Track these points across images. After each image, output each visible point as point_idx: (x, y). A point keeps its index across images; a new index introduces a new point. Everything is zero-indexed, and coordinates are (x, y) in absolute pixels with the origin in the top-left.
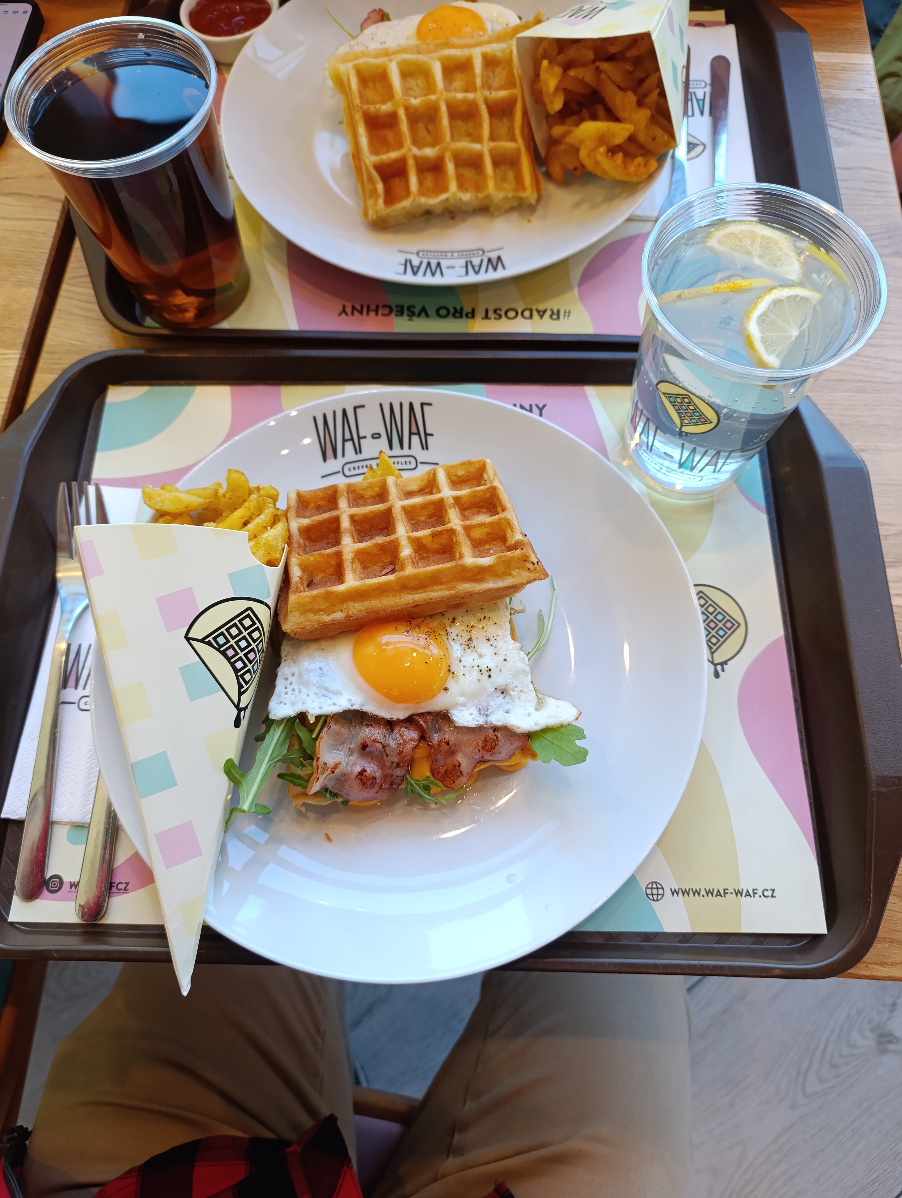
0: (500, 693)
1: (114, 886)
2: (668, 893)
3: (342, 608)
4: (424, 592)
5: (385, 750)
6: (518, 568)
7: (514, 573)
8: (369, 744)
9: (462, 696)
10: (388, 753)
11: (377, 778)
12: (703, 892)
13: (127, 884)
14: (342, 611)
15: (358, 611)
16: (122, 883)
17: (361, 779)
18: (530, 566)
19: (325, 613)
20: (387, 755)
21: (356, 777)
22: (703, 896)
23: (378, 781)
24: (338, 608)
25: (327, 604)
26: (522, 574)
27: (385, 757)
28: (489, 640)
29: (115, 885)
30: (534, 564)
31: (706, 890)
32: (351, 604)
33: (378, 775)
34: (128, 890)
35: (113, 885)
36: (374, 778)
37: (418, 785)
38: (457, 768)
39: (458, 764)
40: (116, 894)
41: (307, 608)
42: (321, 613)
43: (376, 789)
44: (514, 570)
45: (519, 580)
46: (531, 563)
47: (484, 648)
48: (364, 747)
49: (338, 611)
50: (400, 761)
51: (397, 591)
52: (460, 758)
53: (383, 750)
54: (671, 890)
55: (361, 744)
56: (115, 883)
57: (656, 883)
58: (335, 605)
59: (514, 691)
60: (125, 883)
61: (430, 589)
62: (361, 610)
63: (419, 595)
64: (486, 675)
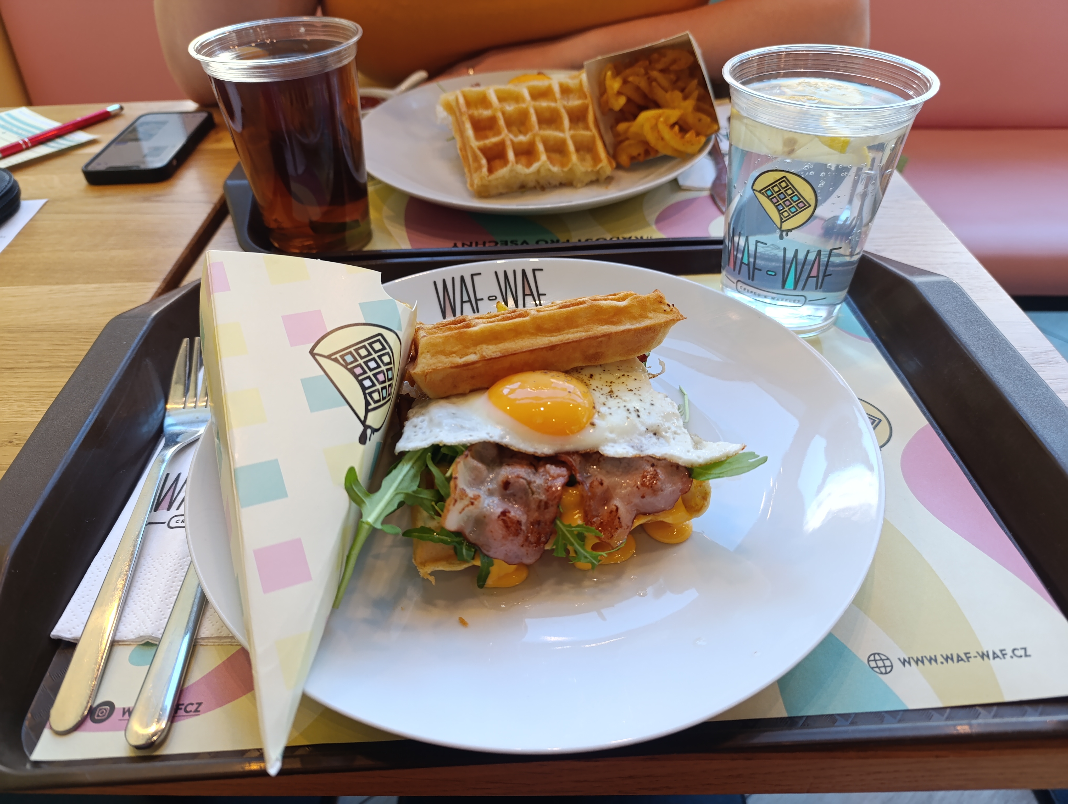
0: (652, 435)
1: (181, 709)
2: (897, 665)
3: (476, 351)
4: (560, 335)
5: (530, 488)
6: (654, 311)
7: (650, 315)
8: (512, 481)
9: (611, 432)
10: (534, 489)
11: (523, 523)
12: (940, 659)
13: (200, 704)
14: (475, 353)
15: (493, 353)
16: (192, 704)
17: (504, 521)
18: (666, 308)
19: (457, 356)
20: (533, 493)
21: (499, 517)
22: (942, 663)
23: (523, 528)
24: (471, 350)
25: (460, 346)
26: (658, 316)
27: (531, 495)
28: (631, 390)
29: (183, 707)
30: (669, 306)
31: (942, 656)
32: (484, 346)
33: (523, 519)
34: (199, 711)
35: (180, 707)
36: (519, 523)
37: (571, 532)
38: (614, 513)
39: (615, 508)
40: (183, 718)
41: (439, 349)
42: (454, 355)
43: (521, 539)
44: (651, 312)
45: (657, 321)
46: (666, 305)
47: (628, 396)
48: (506, 485)
49: (471, 353)
50: (548, 499)
51: (532, 334)
52: (617, 502)
53: (527, 487)
54: (899, 659)
55: (503, 481)
56: (183, 705)
57: (879, 654)
58: (468, 347)
59: (666, 432)
60: (197, 704)
61: (565, 332)
62: (495, 352)
63: (555, 337)
64: (634, 415)
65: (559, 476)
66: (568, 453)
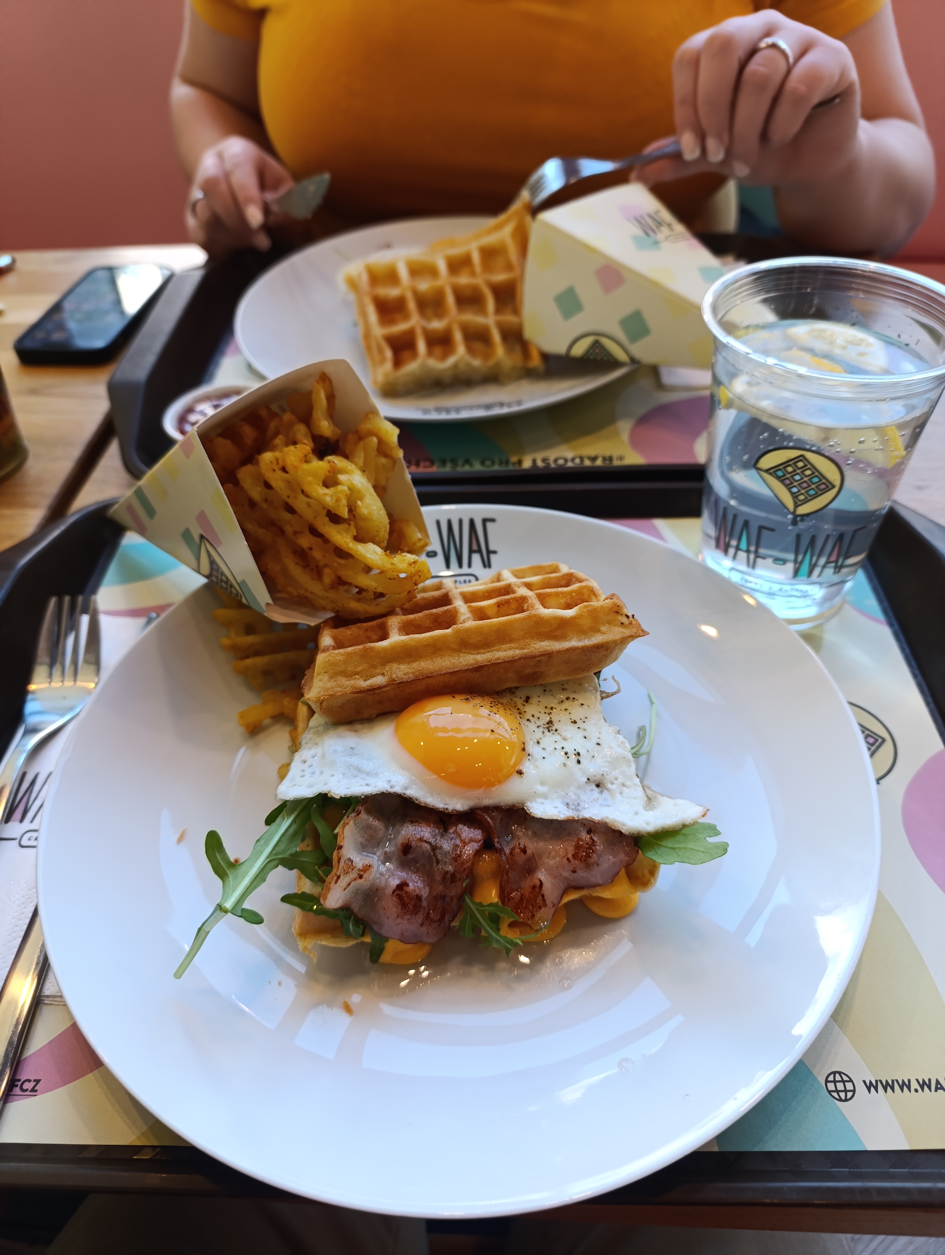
0: (594, 786)
1: (17, 1086)
2: (861, 1088)
3: (385, 671)
4: (489, 652)
6: (609, 623)
8: (413, 844)
10: (440, 857)
11: (423, 899)
14: (382, 675)
15: (405, 674)
17: (400, 897)
18: (624, 620)
19: (361, 678)
20: (438, 862)
21: (394, 892)
24: (378, 671)
25: (365, 666)
26: (613, 630)
27: (435, 864)
28: (575, 722)
30: (628, 617)
31: (918, 1081)
32: (395, 666)
33: (425, 893)
36: (419, 898)
37: (482, 913)
38: (537, 890)
39: (538, 883)
41: (339, 670)
42: (357, 677)
44: (604, 625)
45: (611, 637)
46: (624, 616)
47: (568, 730)
49: (378, 674)
50: (455, 871)
51: (454, 651)
52: (542, 875)
53: (432, 854)
55: (402, 844)
56: (19, 1080)
57: (840, 1073)
58: (375, 667)
59: (612, 783)
60: (34, 1081)
62: (408, 673)
64: (573, 760)
65: (472, 840)
66: (487, 809)
